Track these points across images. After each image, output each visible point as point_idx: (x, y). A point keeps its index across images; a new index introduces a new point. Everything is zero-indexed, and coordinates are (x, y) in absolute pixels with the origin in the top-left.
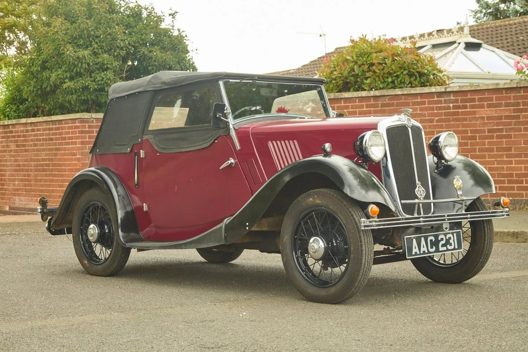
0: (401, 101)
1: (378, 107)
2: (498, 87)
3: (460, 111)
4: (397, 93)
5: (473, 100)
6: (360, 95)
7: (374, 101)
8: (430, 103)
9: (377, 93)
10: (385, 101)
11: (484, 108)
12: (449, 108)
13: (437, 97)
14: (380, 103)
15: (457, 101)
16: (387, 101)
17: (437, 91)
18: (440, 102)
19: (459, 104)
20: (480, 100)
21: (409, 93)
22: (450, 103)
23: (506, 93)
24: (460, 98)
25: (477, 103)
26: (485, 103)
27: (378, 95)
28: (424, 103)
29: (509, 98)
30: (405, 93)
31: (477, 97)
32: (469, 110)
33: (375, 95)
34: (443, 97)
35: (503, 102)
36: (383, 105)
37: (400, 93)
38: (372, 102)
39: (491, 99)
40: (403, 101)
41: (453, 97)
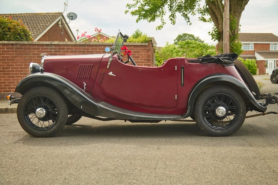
0: (26, 47)
1: (14, 49)
2: (76, 44)
3: (57, 53)
4: (25, 43)
5: (64, 49)
6: (4, 43)
7: (11, 46)
8: (42, 49)
9: (14, 42)
10: (18, 46)
11: (69, 52)
12: (52, 52)
13: (46, 46)
14: (15, 47)
15: (56, 49)
16: (19, 47)
17: (47, 44)
18: (48, 49)
19: (57, 50)
20: (67, 49)
21: (31, 43)
22: (52, 49)
23: (79, 47)
24: (57, 48)
25: (66, 50)
26: (70, 50)
27: (15, 43)
28: (39, 49)
29: (81, 49)
30: (30, 43)
31: (65, 48)
32: (62, 53)
33: (13, 43)
34: (49, 47)
35: (78, 50)
36: (16, 48)
37: (27, 43)
38: (10, 47)
39: (72, 49)
40: (28, 47)
41: (54, 47)
